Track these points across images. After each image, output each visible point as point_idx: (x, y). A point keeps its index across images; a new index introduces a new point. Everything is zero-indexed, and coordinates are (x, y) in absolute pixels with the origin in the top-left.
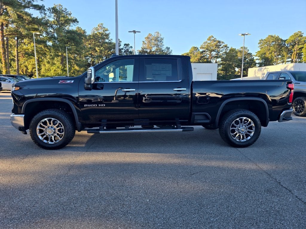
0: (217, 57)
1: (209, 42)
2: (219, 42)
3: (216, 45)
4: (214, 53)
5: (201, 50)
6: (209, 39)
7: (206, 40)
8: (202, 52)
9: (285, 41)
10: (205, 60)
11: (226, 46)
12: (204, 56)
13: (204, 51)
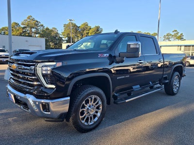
0: (36, 33)
1: (29, 20)
2: (37, 21)
3: (35, 24)
4: (33, 30)
5: (23, 26)
6: (29, 18)
7: (26, 19)
8: (24, 28)
9: (79, 27)
10: (27, 35)
11: (42, 26)
12: (26, 31)
13: (26, 27)
